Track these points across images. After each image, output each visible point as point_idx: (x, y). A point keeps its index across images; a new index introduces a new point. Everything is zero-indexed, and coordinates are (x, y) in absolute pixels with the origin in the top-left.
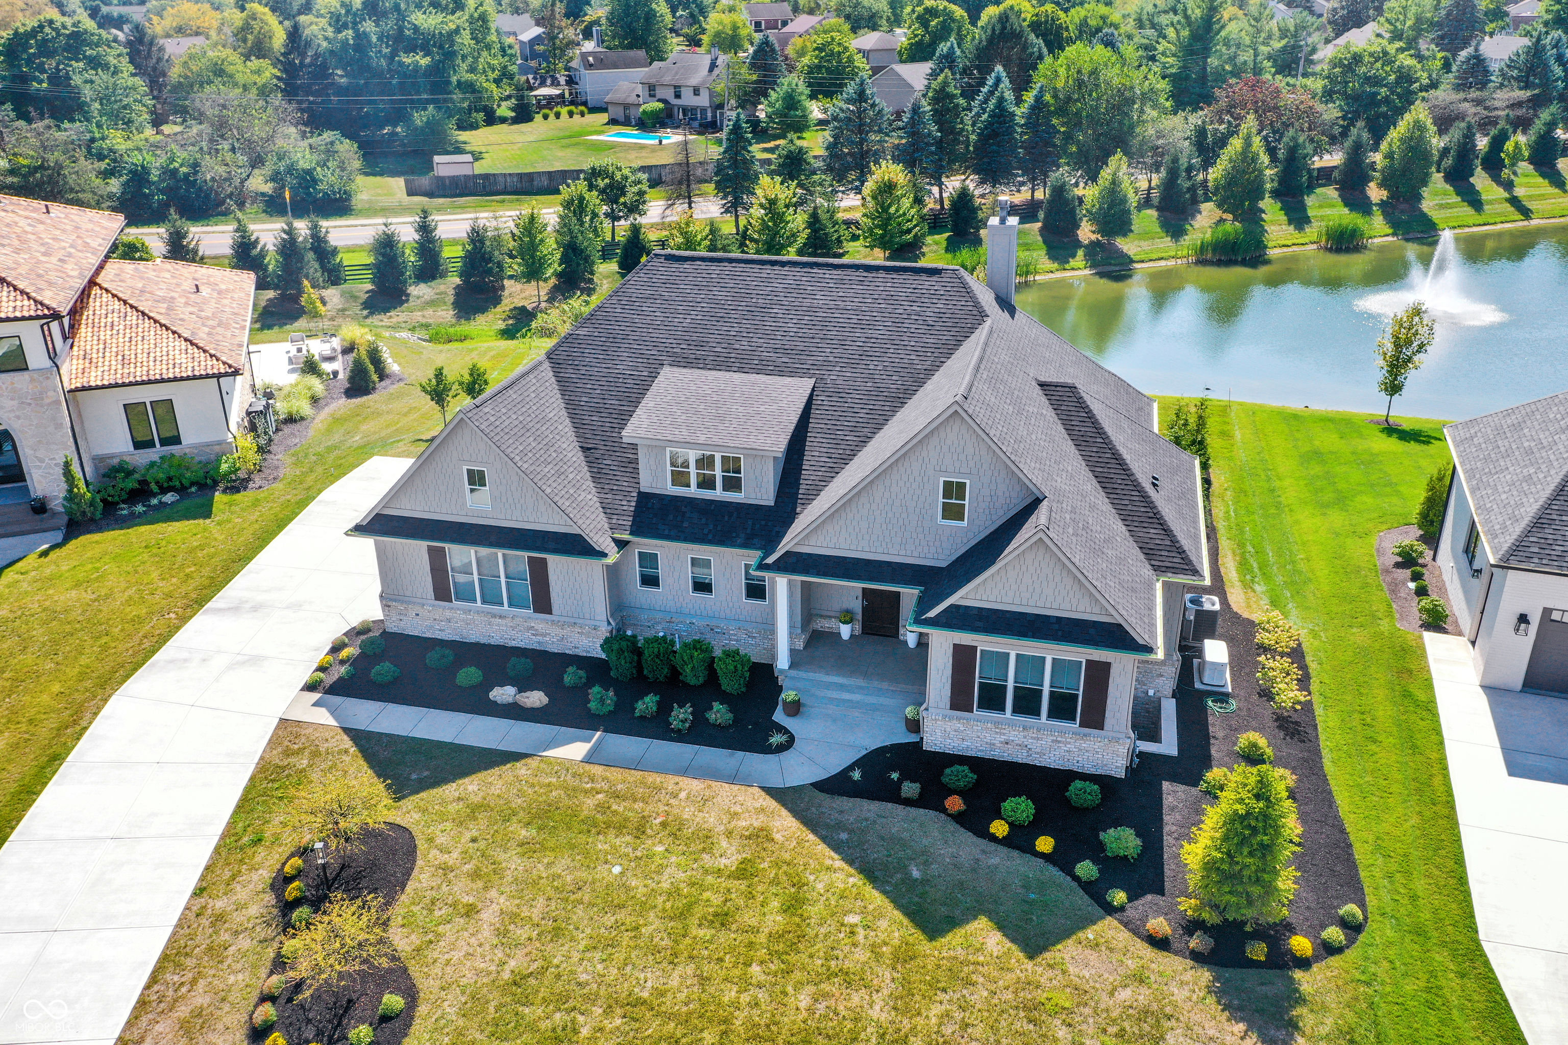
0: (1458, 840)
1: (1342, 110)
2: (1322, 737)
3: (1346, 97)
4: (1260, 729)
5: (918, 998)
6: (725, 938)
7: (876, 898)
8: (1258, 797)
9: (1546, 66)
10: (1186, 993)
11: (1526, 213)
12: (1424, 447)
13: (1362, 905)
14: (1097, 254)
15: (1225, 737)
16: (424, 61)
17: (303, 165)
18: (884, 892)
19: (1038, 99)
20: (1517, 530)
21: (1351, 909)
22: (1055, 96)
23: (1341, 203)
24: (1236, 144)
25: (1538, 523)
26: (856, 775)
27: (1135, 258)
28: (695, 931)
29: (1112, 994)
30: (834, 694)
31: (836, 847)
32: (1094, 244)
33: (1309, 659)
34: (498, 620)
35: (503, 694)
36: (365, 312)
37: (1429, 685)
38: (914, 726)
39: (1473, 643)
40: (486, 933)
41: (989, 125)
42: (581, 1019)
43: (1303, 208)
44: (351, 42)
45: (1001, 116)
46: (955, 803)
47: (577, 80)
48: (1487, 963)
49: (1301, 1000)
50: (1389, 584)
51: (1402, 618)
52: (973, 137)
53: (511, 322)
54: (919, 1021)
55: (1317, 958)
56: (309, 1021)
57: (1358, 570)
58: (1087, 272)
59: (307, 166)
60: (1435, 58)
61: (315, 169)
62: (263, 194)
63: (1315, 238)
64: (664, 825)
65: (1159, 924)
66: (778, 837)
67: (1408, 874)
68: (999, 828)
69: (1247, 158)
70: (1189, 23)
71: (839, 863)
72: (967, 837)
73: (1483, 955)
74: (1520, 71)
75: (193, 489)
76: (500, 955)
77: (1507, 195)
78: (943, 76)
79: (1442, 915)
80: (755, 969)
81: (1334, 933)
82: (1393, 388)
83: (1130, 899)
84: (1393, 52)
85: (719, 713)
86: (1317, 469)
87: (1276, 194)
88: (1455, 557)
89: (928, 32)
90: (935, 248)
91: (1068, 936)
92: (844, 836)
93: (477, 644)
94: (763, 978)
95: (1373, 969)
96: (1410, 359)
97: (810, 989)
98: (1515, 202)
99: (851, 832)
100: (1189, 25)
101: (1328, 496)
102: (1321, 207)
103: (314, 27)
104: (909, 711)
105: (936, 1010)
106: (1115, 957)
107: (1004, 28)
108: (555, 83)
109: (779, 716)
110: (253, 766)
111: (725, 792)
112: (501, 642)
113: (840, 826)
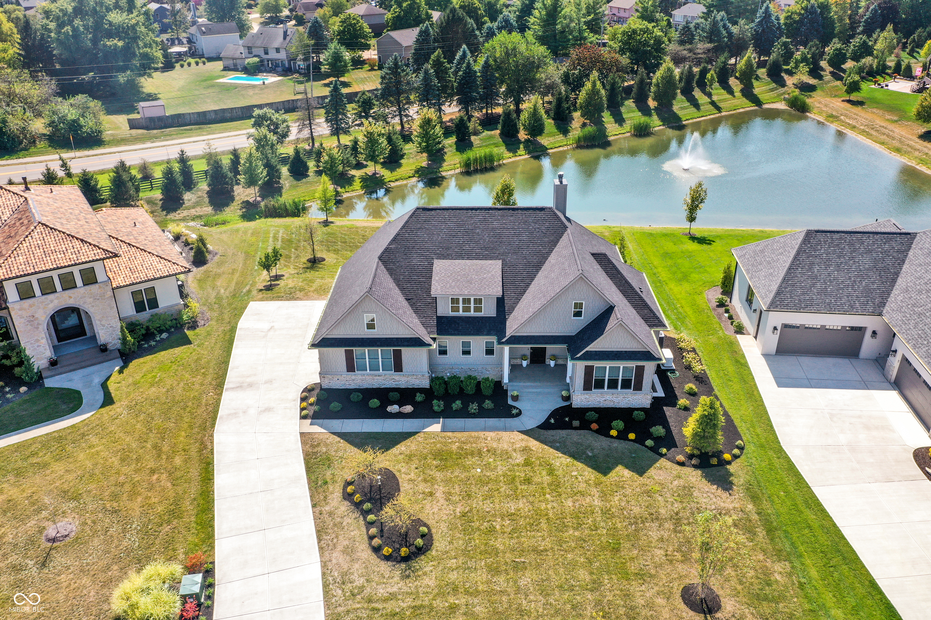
0: (767, 413)
1: (631, 59)
2: (712, 382)
3: (631, 51)
4: (690, 382)
5: (608, 496)
6: (532, 488)
7: (580, 465)
8: (711, 408)
9: (719, 31)
10: (695, 479)
11: (719, 109)
12: (709, 246)
13: (742, 441)
14: (529, 147)
15: (679, 387)
16: (120, 44)
17: (70, 117)
18: (582, 462)
19: (486, 62)
20: (772, 295)
21: (739, 442)
22: (495, 61)
23: (637, 110)
24: (588, 85)
25: (779, 293)
26: (552, 421)
27: (548, 147)
28: (520, 487)
29: (671, 483)
30: (530, 390)
31: (557, 449)
32: (527, 141)
33: (697, 351)
34: (378, 377)
35: (393, 408)
36: (165, 213)
37: (743, 356)
38: (568, 398)
39: (756, 337)
40: (442, 501)
41: (463, 78)
42: (494, 523)
43: (620, 114)
44: (71, 33)
45: (469, 72)
46: (594, 426)
47: (195, 40)
48: (785, 453)
49: (732, 475)
50: (717, 315)
51: (726, 330)
52: (455, 84)
53: (244, 210)
54: (612, 503)
55: (733, 460)
56: (394, 542)
57: (703, 310)
58: (527, 156)
59: (73, 117)
60: (663, 20)
61: (79, 119)
62: (44, 135)
63: (629, 130)
64: (488, 451)
65: (681, 458)
66: (533, 449)
67: (753, 427)
68: (614, 433)
69: (594, 92)
70: (546, 8)
71: (561, 455)
72: (602, 438)
73: (784, 450)
74: (707, 33)
75: (173, 330)
76: (451, 508)
77: (709, 100)
78: (437, 52)
79: (768, 439)
80: (548, 496)
81: (736, 451)
82: (692, 219)
83: (668, 450)
84: (651, 28)
85: (488, 404)
86: (670, 262)
87: (608, 108)
88: (741, 302)
89: (402, 10)
90: (450, 149)
91: (651, 467)
92: (558, 445)
93: (367, 389)
94: (552, 499)
95: (751, 461)
96: (698, 206)
97: (571, 499)
98: (713, 103)
99: (560, 443)
100: (546, 9)
101: (680, 275)
102: (628, 112)
103: (17, 12)
104: (564, 393)
105: (616, 498)
106: (668, 471)
107: (454, 16)
108: (181, 43)
109: (510, 402)
110: (302, 454)
111: (505, 435)
112: (378, 386)
113: (554, 441)
